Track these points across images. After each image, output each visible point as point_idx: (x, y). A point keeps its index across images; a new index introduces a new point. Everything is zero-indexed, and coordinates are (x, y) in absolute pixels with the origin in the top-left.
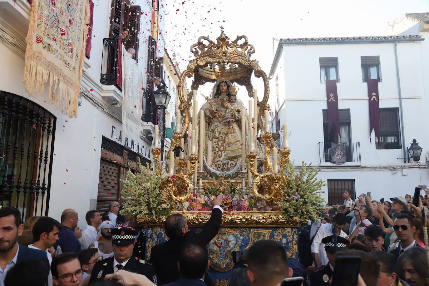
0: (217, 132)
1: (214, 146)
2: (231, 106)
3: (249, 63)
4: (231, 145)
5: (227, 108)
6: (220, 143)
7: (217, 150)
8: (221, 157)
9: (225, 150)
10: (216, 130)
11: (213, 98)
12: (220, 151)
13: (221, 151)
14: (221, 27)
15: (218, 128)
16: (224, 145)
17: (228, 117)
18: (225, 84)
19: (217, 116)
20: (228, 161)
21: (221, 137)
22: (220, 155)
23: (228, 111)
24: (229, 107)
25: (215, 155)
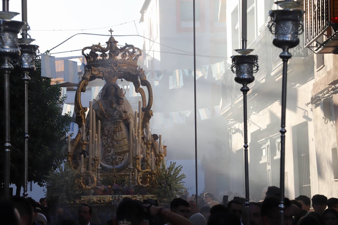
0: (106, 130)
1: (104, 143)
2: (119, 108)
3: (136, 72)
4: (118, 142)
5: (115, 109)
6: (109, 140)
7: (107, 146)
8: (110, 152)
9: (113, 146)
10: (106, 128)
11: (102, 99)
12: (109, 147)
13: (111, 148)
14: (110, 30)
15: (107, 126)
16: (113, 142)
17: (117, 118)
18: (113, 87)
19: (107, 116)
20: (117, 156)
21: (110, 134)
22: (109, 151)
23: (116, 112)
24: (117, 109)
25: (105, 151)
